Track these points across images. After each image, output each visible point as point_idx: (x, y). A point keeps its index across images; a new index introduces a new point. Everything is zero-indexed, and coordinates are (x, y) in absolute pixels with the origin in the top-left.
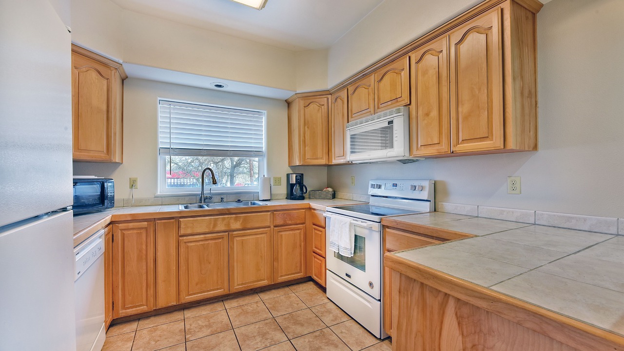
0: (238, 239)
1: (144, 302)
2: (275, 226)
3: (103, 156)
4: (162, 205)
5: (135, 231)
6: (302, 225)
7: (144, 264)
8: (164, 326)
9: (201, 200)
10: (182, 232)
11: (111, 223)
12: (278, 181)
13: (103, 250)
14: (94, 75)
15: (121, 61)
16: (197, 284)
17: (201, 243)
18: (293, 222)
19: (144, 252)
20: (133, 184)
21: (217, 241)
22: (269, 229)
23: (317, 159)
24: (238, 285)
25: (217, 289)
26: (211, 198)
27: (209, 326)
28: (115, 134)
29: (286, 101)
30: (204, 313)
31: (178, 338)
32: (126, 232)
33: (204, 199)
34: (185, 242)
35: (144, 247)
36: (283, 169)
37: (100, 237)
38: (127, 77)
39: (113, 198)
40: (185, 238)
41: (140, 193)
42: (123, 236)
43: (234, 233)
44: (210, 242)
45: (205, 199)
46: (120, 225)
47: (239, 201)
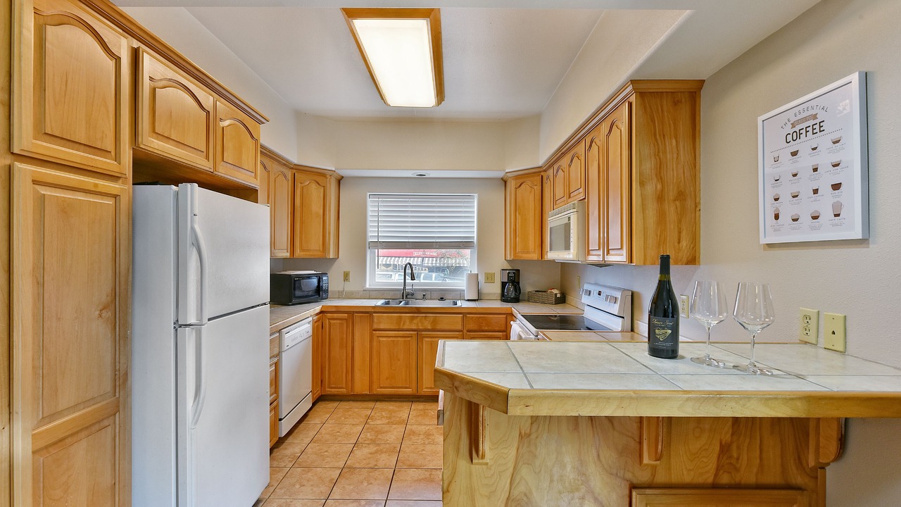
0: (427, 339)
1: (344, 386)
2: (468, 331)
3: (319, 254)
4: (369, 298)
5: (338, 321)
6: (501, 333)
7: (345, 351)
8: (356, 410)
9: (403, 296)
10: (375, 326)
11: (321, 312)
12: (490, 278)
13: (311, 333)
14: (314, 186)
15: (334, 169)
16: (387, 379)
17: (391, 339)
18: (490, 328)
19: (345, 341)
20: (346, 276)
21: (406, 339)
22: (461, 333)
23: (528, 252)
24: (427, 388)
25: (406, 388)
26: (413, 294)
27: (390, 418)
28: (329, 233)
29: (502, 179)
30: (391, 408)
31: (362, 420)
32: (332, 322)
33: (407, 295)
34: (378, 337)
35: (345, 336)
36: (499, 263)
37: (309, 323)
38: (343, 177)
39: (327, 291)
40: (377, 332)
41: (351, 286)
42: (330, 324)
43: (423, 333)
44: (399, 339)
45: (406, 297)
46: (328, 315)
47: (442, 299)
